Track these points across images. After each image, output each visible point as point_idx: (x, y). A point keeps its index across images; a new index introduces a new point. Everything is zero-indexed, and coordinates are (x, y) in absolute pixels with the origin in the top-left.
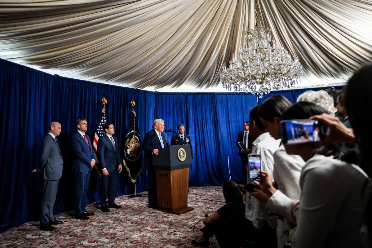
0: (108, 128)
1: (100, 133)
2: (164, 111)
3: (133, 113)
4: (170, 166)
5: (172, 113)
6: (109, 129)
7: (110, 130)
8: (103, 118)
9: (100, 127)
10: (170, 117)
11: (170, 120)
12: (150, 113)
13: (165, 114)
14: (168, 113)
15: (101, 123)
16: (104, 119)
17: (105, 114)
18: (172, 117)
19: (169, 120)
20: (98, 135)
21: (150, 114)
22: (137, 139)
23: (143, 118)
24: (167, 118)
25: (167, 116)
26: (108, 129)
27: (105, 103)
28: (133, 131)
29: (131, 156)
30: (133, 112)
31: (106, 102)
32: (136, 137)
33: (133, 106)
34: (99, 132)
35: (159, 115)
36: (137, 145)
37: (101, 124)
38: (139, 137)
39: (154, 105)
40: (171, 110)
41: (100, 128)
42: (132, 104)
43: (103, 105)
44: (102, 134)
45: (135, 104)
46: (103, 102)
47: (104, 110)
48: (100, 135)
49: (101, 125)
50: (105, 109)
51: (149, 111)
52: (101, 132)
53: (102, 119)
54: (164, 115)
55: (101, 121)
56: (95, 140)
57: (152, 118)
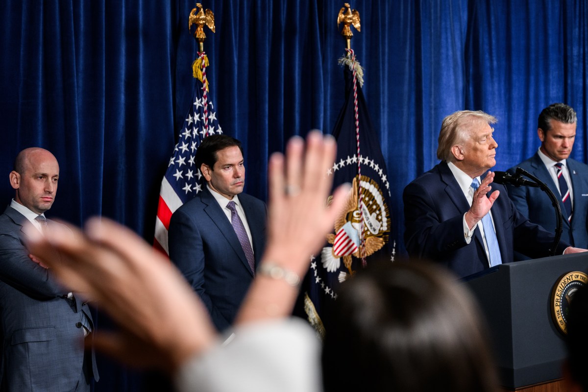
0: (211, 162)
1: (184, 180)
2: (514, 43)
3: (348, 72)
4: (513, 370)
5: (553, 56)
6: (216, 169)
7: (221, 176)
8: (197, 103)
9: (184, 147)
10: (547, 71)
11: (547, 91)
12: (444, 56)
13: (518, 63)
14: (533, 56)
15: (191, 128)
16: (200, 111)
17: (206, 85)
18: (554, 74)
19: (542, 88)
20: (178, 186)
21: (443, 64)
22: (372, 198)
23: (406, 88)
24: (532, 78)
25: (533, 67)
26: (213, 170)
27: (206, 29)
28: (349, 161)
29: (342, 276)
30: (347, 66)
31: (212, 27)
32: (365, 185)
33: (349, 33)
34: (178, 175)
35: (492, 69)
36: (376, 225)
37: (187, 133)
38: (381, 187)
39: (465, 16)
40: (552, 41)
41: (187, 155)
42: (343, 23)
43: (198, 41)
44: (193, 182)
45: (357, 25)
46: (195, 25)
47: (200, 66)
48: (187, 188)
49: (189, 141)
50: (206, 62)
51: (438, 46)
52: (190, 174)
53: (192, 110)
54: (514, 66)
55: (190, 120)
56: (161, 210)
57: (452, 82)
